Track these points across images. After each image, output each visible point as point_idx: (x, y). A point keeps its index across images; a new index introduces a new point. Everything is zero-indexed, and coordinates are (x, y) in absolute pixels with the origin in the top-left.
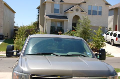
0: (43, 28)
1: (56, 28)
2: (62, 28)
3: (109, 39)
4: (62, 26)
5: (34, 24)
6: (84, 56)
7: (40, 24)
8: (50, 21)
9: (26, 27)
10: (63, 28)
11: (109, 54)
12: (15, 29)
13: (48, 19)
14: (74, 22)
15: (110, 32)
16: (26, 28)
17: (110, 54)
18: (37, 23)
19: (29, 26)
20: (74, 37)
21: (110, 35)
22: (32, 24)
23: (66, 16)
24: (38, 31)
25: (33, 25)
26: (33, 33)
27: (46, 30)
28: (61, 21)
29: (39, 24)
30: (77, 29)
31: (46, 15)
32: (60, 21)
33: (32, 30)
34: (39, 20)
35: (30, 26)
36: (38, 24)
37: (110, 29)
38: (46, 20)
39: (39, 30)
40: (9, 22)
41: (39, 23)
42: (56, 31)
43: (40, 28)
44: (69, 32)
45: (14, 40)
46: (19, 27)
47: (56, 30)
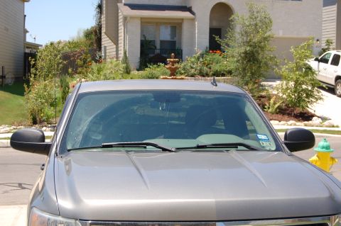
0: (115, 46)
1: (158, 46)
2: (177, 46)
3: (328, 76)
4: (176, 39)
5: (88, 34)
6: (250, 148)
7: (105, 33)
8: (138, 22)
9: (61, 45)
10: (180, 43)
11: (333, 126)
12: (27, 51)
13: (132, 18)
14: (215, 24)
15: (330, 54)
16: (63, 48)
17: (337, 127)
18: (96, 32)
19: (71, 41)
20: (216, 85)
21: (331, 64)
22: (82, 35)
23: (188, 6)
24: (100, 57)
25: (83, 39)
26: (85, 62)
27: (125, 53)
28: (171, 21)
29: (103, 34)
30: (228, 45)
31: (125, 5)
32: (170, 23)
33: (82, 55)
34: (103, 22)
35: (76, 40)
36: (100, 33)
37: (329, 43)
38: (125, 18)
39: (103, 52)
40: (7, 30)
41: (103, 30)
42: (158, 54)
43: (105, 47)
44: (198, 59)
45: (25, 86)
46: (41, 46)
47: (158, 51)
